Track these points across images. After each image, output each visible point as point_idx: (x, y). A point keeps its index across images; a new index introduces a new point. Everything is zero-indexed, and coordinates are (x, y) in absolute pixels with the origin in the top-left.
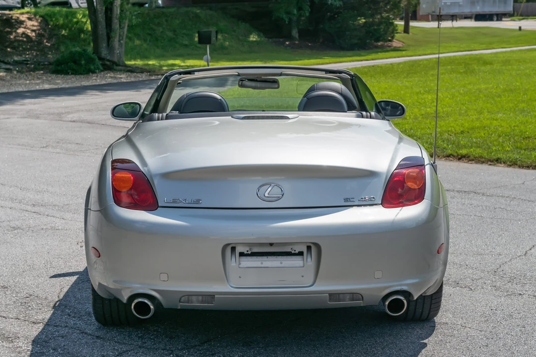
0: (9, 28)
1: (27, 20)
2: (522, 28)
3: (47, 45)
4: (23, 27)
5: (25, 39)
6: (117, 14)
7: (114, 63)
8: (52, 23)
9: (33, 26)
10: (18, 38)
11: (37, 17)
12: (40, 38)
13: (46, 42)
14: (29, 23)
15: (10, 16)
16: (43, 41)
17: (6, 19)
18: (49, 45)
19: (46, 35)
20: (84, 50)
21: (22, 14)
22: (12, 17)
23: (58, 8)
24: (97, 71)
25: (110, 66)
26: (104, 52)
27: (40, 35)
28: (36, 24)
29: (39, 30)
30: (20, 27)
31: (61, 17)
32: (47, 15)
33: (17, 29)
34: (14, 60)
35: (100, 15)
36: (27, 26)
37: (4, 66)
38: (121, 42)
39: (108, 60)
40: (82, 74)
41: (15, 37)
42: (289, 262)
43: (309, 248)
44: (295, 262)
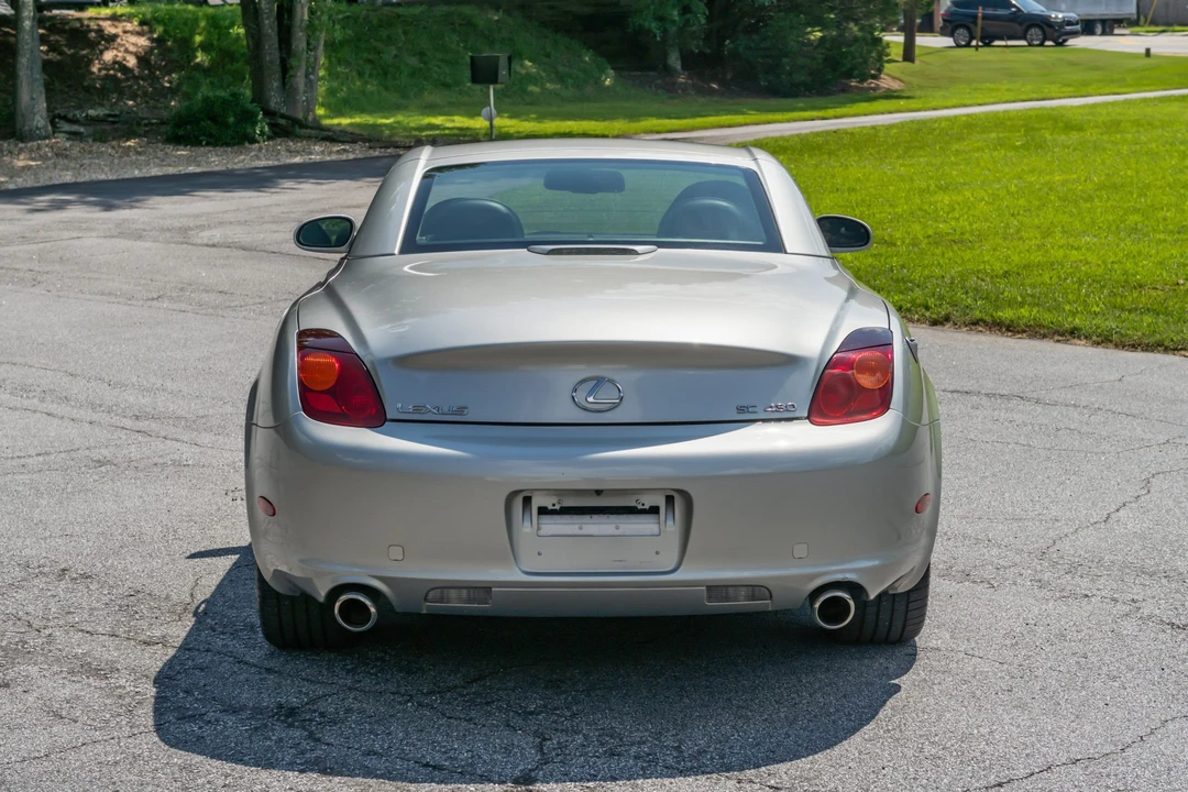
0: (85, 49)
1: (123, 34)
2: (1152, 51)
4: (114, 49)
5: (119, 74)
6: (302, 20)
7: (295, 122)
9: (138, 47)
10: (104, 72)
14: (128, 40)
20: (234, 95)
22: (89, 25)
23: (177, 6)
24: (261, 139)
25: (288, 128)
26: (275, 100)
28: (143, 42)
29: (146, 53)
33: (103, 52)
34: (87, 115)
35: (267, 22)
36: (124, 45)
37: (66, 127)
38: (312, 77)
39: (283, 116)
40: (228, 145)
41: (100, 70)
42: (633, 526)
43: (670, 499)
44: (645, 526)
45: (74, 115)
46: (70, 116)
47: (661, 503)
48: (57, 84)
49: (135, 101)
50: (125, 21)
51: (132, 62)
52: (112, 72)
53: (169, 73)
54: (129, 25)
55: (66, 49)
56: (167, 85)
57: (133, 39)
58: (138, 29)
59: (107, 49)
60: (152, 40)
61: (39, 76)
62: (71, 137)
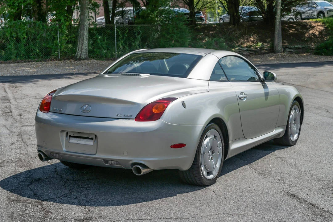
1: (317, 26)
4: (313, 30)
5: (313, 36)
10: (309, 36)
15: (307, 23)
17: (304, 25)
21: (316, 22)
32: (327, 22)
34: (295, 47)
36: (316, 29)
37: (288, 50)
41: (307, 35)
42: (88, 142)
43: (96, 136)
44: (91, 143)
45: (291, 47)
46: (289, 47)
47: (94, 137)
48: (294, 39)
49: (314, 43)
50: (318, 22)
51: (317, 33)
52: (311, 36)
53: (327, 36)
54: (319, 23)
55: (299, 30)
56: (325, 39)
57: (319, 27)
58: (321, 25)
59: (311, 30)
60: (324, 27)
61: (280, 37)
62: (290, 52)
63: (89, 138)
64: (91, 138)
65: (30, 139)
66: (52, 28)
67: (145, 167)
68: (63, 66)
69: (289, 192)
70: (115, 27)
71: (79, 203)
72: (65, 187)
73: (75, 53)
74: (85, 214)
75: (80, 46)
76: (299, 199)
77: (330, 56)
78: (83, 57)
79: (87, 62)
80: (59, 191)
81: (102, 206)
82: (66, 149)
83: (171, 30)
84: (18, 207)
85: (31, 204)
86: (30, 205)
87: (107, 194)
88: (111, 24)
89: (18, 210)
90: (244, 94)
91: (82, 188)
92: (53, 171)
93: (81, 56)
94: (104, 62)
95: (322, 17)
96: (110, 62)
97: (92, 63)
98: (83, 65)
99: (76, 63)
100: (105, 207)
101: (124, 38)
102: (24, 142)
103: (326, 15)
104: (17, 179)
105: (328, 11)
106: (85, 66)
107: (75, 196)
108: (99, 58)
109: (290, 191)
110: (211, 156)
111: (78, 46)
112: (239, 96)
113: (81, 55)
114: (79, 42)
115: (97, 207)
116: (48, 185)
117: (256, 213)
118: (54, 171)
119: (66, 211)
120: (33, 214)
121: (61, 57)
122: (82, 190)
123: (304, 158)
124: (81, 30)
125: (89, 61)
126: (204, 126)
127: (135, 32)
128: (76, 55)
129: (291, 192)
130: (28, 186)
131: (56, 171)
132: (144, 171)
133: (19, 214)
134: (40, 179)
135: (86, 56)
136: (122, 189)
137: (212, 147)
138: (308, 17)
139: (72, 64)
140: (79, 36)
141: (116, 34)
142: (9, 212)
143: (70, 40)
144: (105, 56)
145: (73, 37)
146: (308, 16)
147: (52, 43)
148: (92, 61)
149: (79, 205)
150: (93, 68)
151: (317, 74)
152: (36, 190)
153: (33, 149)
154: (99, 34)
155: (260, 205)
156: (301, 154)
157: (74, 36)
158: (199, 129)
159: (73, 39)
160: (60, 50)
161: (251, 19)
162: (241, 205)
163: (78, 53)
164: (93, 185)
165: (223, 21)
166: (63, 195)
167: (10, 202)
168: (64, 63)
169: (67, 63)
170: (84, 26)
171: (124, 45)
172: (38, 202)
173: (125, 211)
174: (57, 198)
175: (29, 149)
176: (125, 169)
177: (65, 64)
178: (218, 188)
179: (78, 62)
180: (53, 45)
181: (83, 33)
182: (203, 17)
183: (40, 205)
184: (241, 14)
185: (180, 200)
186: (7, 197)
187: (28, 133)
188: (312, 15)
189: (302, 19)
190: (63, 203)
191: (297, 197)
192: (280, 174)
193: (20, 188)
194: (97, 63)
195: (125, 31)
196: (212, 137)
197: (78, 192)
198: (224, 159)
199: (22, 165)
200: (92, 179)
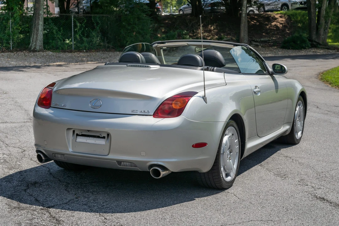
0: (267, 22)
1: (279, 18)
3: (287, 32)
4: (276, 22)
5: (275, 29)
6: (323, 15)
7: (318, 44)
8: (293, 19)
9: (282, 21)
10: (271, 28)
11: (286, 16)
12: (284, 28)
13: (288, 30)
14: (280, 19)
15: (270, 15)
16: (286, 30)
17: (267, 17)
18: (289, 32)
19: (289, 27)
20: (301, 35)
21: (278, 14)
22: (271, 16)
23: (299, 11)
24: (307, 48)
25: (315, 45)
26: (314, 37)
27: (285, 27)
28: (284, 20)
29: (284, 23)
30: (274, 22)
31: (299, 16)
32: (292, 15)
33: (272, 22)
34: (261, 40)
35: (313, 15)
36: (278, 21)
37: (254, 43)
38: (326, 31)
39: (315, 42)
40: (297, 49)
42: (99, 142)
43: (108, 135)
44: (102, 142)
45: (257, 40)
46: (255, 40)
47: (106, 136)
61: (246, 29)
62: (256, 46)
63: (100, 136)
64: (102, 136)
65: (7, 137)
66: (4, 17)
67: (164, 168)
68: (16, 58)
69: (317, 195)
70: (73, 16)
71: (91, 210)
72: (68, 191)
73: (29, 44)
74: (102, 222)
75: (35, 36)
76: (331, 203)
77: (297, 50)
78: (38, 48)
79: (42, 53)
80: (63, 196)
81: (118, 212)
82: (72, 150)
83: (132, 20)
84: (23, 215)
85: (36, 211)
86: (35, 213)
87: (118, 199)
88: (66, 14)
89: (24, 218)
90: (258, 88)
91: (88, 192)
92: (47, 174)
93: (35, 48)
94: (61, 54)
95: (286, 9)
96: (66, 54)
97: (48, 55)
98: (38, 57)
99: (31, 54)
100: (122, 214)
101: (82, 29)
102: (2, 141)
103: (290, 8)
104: (10, 183)
105: (292, 3)
106: (41, 58)
107: (83, 201)
108: (54, 49)
109: (316, 193)
110: (229, 156)
111: (32, 37)
112: (254, 90)
113: (35, 46)
114: (33, 33)
115: (113, 214)
116: (47, 189)
117: (292, 219)
118: (49, 173)
119: (80, 219)
120: (42, 223)
121: (13, 48)
122: (88, 195)
123: (315, 158)
124: (35, 19)
125: (45, 53)
126: (225, 123)
127: (94, 23)
128: (30, 46)
129: (319, 195)
130: (25, 190)
131: (51, 174)
132: (163, 173)
133: (27, 223)
134: (35, 183)
135: (41, 48)
136: (133, 194)
137: (230, 146)
138: (273, 10)
139: (26, 56)
140: (33, 26)
141: (73, 25)
142: (15, 222)
143: (23, 30)
144: (61, 48)
145: (26, 27)
146: (273, 8)
147: (3, 33)
148: (47, 52)
149: (91, 212)
150: (50, 61)
151: (292, 68)
152: (35, 195)
153: (14, 148)
154: (54, 24)
155: (291, 209)
156: (309, 153)
157: (28, 25)
158: (220, 127)
159: (27, 29)
160: (12, 41)
161: (213, 11)
162: (271, 211)
163: (32, 44)
164: (99, 190)
165: (183, 13)
166: (69, 201)
167: (12, 209)
168: (17, 55)
169: (20, 55)
170: (39, 14)
171: (82, 36)
172: (43, 209)
173: (147, 219)
174: (63, 204)
175: (11, 149)
176: (140, 171)
177: (19, 56)
178: (238, 192)
179: (33, 54)
180: (5, 35)
181: (38, 23)
182: (159, 8)
183: (47, 212)
184: (203, 5)
185: (202, 205)
186: (6, 204)
187: (2, 130)
188: (277, 7)
189: (265, 11)
190: (72, 210)
191: (327, 201)
192: (297, 175)
193: (17, 193)
194: (53, 56)
195: (83, 21)
196: (230, 134)
197: (85, 197)
198: (241, 159)
199: (10, 166)
200: (95, 182)
